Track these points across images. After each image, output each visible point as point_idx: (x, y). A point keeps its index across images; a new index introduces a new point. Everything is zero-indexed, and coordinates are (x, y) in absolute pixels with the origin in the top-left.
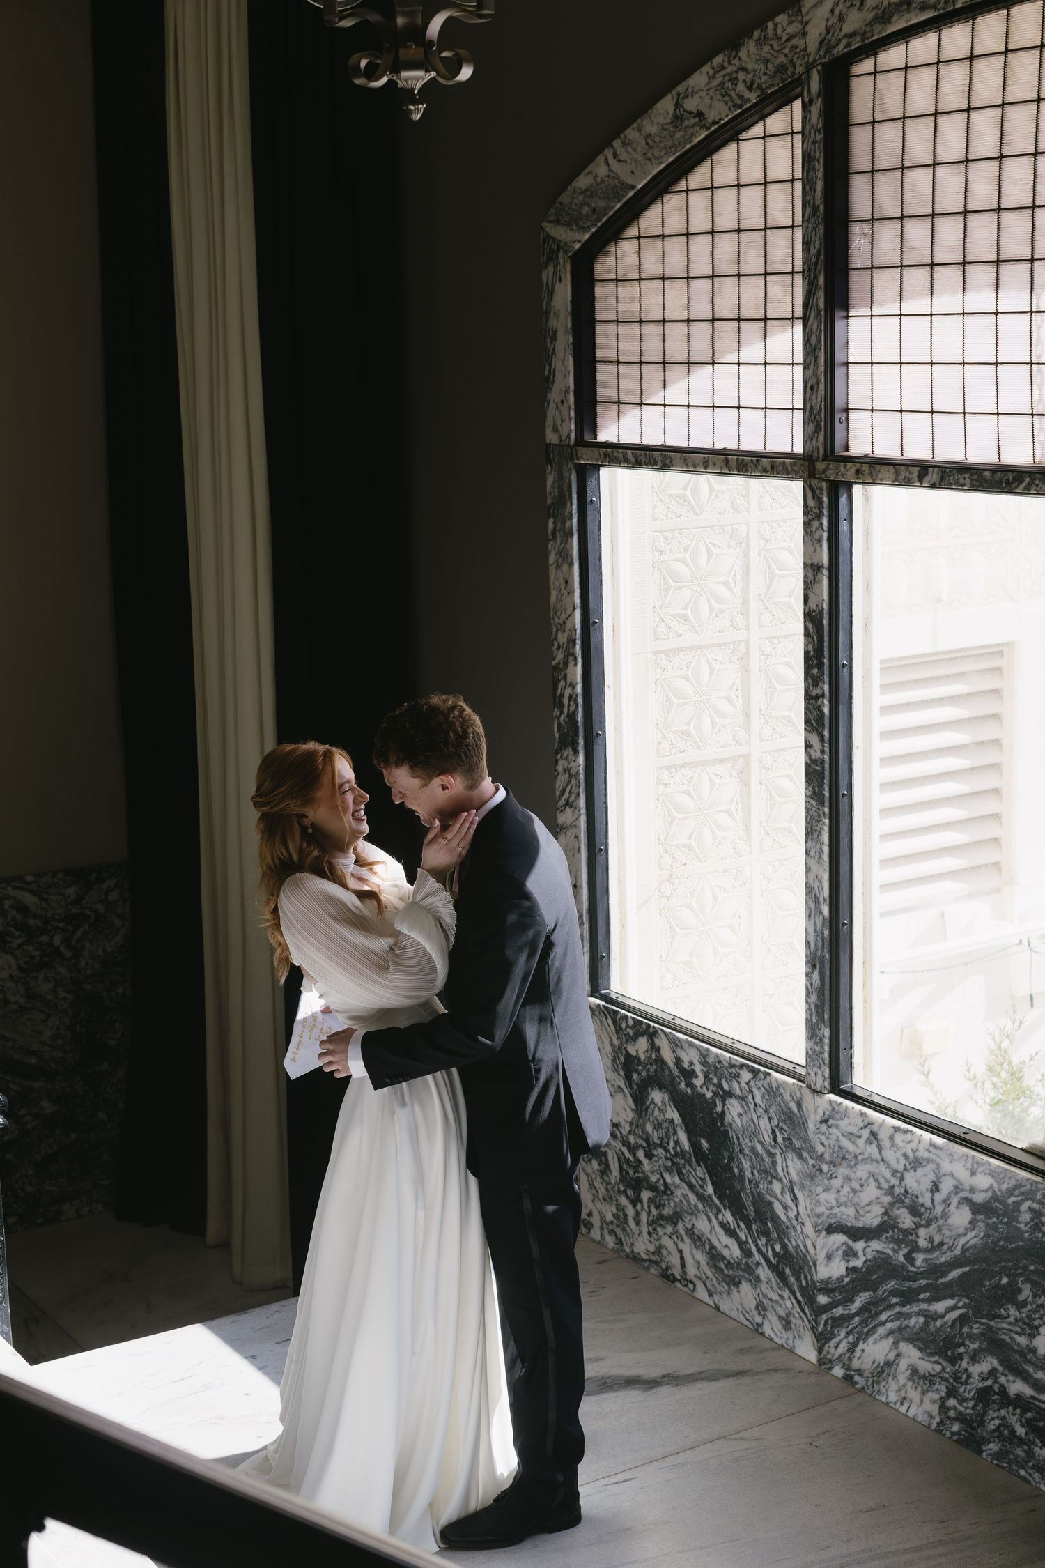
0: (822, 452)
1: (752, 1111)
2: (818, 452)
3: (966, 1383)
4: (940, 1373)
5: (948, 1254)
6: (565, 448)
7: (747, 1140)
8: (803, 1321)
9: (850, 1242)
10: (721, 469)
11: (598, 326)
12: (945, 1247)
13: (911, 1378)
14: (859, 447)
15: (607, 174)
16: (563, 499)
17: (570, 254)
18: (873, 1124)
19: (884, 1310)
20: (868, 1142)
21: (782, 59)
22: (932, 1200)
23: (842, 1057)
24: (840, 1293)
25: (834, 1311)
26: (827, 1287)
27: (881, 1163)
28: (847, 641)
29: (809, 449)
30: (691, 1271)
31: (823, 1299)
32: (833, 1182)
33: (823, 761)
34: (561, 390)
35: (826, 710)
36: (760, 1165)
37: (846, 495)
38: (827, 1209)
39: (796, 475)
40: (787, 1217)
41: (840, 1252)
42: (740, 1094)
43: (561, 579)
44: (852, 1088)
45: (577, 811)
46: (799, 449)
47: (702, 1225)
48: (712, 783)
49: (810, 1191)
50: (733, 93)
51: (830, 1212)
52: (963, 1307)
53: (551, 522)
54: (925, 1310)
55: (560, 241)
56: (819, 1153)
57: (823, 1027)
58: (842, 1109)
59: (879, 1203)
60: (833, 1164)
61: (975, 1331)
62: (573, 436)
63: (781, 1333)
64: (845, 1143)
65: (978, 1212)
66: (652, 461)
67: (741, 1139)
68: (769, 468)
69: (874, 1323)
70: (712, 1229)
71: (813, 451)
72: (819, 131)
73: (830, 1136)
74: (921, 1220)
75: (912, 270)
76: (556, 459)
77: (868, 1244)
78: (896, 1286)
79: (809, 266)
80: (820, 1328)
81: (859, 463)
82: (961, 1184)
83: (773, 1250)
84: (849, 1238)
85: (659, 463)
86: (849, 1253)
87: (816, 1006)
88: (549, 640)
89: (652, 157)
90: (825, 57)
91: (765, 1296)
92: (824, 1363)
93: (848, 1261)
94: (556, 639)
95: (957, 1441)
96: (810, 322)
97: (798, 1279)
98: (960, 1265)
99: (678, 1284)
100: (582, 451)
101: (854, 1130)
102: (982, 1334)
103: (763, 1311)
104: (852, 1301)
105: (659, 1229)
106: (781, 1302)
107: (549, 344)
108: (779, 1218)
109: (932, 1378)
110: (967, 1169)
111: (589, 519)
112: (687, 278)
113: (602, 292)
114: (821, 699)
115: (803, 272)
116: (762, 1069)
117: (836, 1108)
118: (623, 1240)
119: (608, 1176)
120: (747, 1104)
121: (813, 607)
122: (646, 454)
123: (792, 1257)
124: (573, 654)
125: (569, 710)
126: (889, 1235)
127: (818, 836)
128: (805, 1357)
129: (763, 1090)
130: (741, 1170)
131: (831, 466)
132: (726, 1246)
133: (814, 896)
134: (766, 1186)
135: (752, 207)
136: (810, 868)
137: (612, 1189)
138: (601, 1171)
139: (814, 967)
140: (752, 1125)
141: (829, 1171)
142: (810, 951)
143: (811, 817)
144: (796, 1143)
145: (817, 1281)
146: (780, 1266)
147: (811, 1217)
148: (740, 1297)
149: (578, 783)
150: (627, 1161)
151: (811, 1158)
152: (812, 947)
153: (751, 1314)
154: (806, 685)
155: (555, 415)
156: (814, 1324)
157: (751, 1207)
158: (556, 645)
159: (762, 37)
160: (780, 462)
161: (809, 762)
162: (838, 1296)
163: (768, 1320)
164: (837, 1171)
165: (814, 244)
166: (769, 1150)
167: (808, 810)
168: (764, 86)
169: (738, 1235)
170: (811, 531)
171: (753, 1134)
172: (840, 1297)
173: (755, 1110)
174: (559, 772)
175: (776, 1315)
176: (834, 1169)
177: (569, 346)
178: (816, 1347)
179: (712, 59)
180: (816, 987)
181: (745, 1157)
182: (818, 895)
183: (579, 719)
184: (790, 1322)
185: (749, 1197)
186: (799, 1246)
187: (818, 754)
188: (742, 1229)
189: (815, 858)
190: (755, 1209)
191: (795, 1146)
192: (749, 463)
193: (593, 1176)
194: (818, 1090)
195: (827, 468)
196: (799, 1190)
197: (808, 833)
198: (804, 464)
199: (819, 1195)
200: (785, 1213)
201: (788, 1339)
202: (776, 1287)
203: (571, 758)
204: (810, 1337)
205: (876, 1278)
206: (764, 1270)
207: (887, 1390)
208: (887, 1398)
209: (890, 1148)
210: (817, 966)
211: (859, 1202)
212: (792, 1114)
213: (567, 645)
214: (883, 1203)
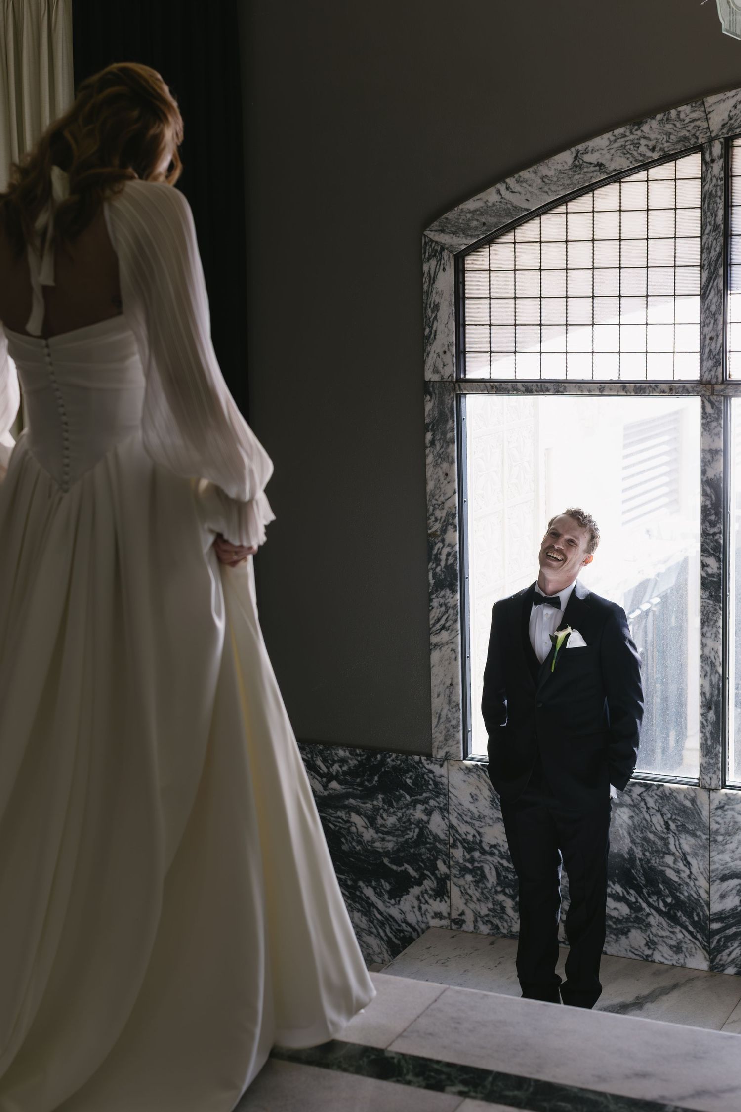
0: (720, 379)
1: (645, 813)
2: (717, 378)
6: (447, 383)
7: (638, 833)
8: (694, 944)
11: (467, 301)
15: (499, 200)
16: (446, 418)
17: (454, 254)
21: (684, 133)
24: (733, 918)
25: (727, 931)
26: (720, 917)
31: (715, 926)
32: (727, 846)
33: (719, 574)
34: (443, 344)
35: (722, 542)
36: (652, 847)
38: (722, 865)
39: (697, 394)
40: (680, 878)
41: (734, 891)
42: (632, 803)
43: (440, 474)
45: (454, 632)
46: (696, 376)
49: (703, 856)
50: (635, 153)
51: (725, 866)
53: (429, 436)
55: (445, 243)
56: (714, 830)
57: (718, 746)
62: (457, 375)
63: (671, 957)
64: (740, 818)
66: (544, 390)
67: (632, 833)
68: (667, 390)
71: (711, 378)
72: (721, 179)
73: (726, 817)
76: (436, 391)
79: (704, 263)
80: (713, 945)
83: (665, 902)
87: (711, 733)
89: (548, 190)
90: (727, 134)
91: (656, 935)
92: (717, 968)
94: (432, 515)
96: (709, 298)
97: (690, 917)
100: (468, 385)
103: (653, 945)
107: (430, 313)
108: (672, 880)
112: (566, 269)
113: (473, 278)
114: (718, 535)
115: (703, 266)
116: (655, 783)
117: (732, 797)
118: (500, 924)
119: (483, 883)
120: (639, 809)
121: (710, 474)
122: (538, 385)
123: (684, 904)
124: (453, 524)
125: (446, 563)
127: (715, 623)
128: (696, 968)
129: (656, 797)
130: (632, 854)
131: (729, 387)
132: (615, 909)
133: (709, 663)
134: (657, 861)
135: (634, 225)
136: (706, 645)
137: (487, 892)
138: (475, 881)
139: (710, 708)
140: (644, 822)
141: (723, 840)
142: (706, 699)
143: (707, 611)
144: (689, 827)
145: (710, 915)
146: (672, 912)
147: (704, 873)
148: (629, 941)
149: (456, 611)
150: (507, 869)
151: (705, 834)
152: (708, 696)
153: (641, 950)
154: (704, 527)
155: (436, 361)
156: (706, 944)
157: (642, 878)
158: (433, 519)
159: (665, 118)
160: (679, 386)
161: (706, 576)
162: (732, 921)
163: (659, 950)
164: (732, 838)
165: (715, 249)
166: (662, 836)
167: (705, 607)
168: (666, 149)
169: (628, 899)
170: (709, 429)
171: (645, 828)
172: (734, 921)
173: (647, 812)
174: (433, 608)
175: (667, 946)
176: (729, 837)
177: (453, 314)
178: (708, 959)
179: (613, 130)
180: (711, 721)
181: (636, 845)
182: (714, 660)
183: (458, 568)
184: (681, 948)
185: (640, 871)
186: (691, 895)
187: (715, 570)
188: (632, 895)
189: (711, 637)
190: (645, 878)
191: (688, 829)
192: (647, 388)
193: (467, 886)
194: (713, 788)
195: (726, 388)
196: (692, 857)
197: (705, 622)
198: (705, 387)
199: (713, 857)
200: (677, 876)
201: (679, 959)
202: (668, 927)
203: (448, 596)
204: (702, 954)
206: (655, 917)
210: (713, 707)
212: (685, 808)
213: (446, 518)
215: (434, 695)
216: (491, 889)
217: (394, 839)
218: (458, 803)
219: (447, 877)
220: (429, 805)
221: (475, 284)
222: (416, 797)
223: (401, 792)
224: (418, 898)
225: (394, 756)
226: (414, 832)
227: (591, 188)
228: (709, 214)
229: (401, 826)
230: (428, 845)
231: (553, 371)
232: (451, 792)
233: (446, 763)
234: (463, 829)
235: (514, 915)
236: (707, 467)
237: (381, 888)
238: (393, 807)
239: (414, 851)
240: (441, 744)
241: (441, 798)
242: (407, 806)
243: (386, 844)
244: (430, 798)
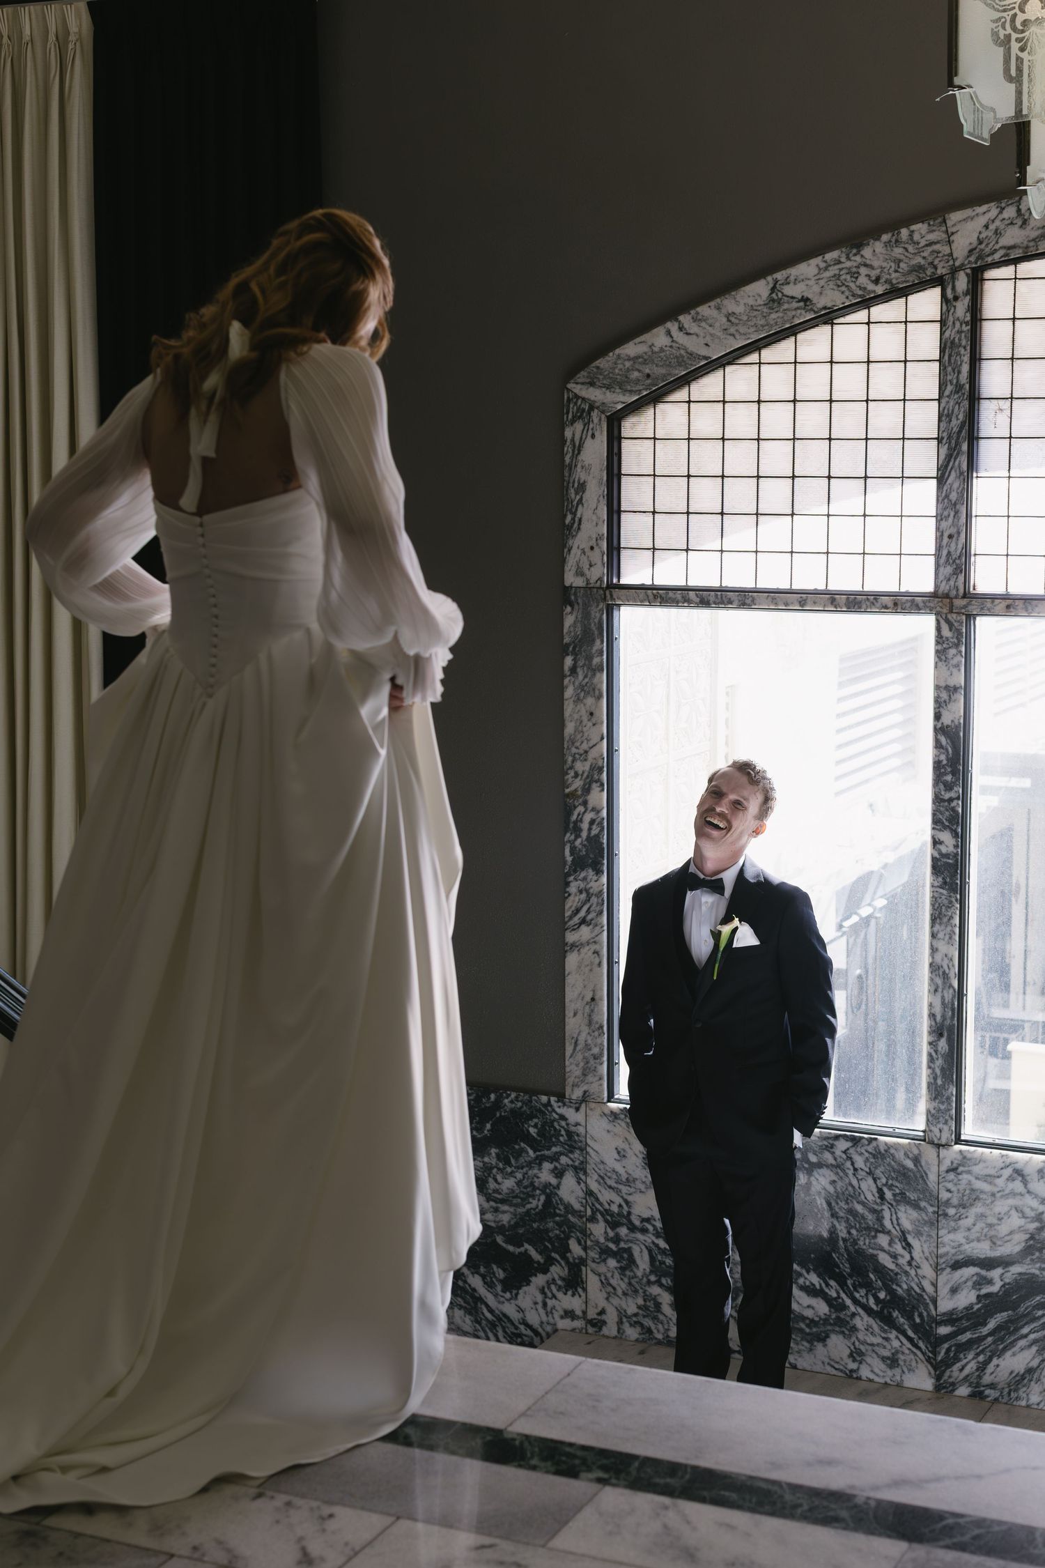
0: (961, 591)
1: (851, 1176)
2: (958, 590)
6: (594, 590)
7: (842, 1204)
8: (915, 1354)
9: (983, 1272)
11: (624, 480)
15: (669, 344)
16: (592, 637)
17: (606, 415)
18: (1017, 1163)
19: (1025, 1324)
20: (1011, 1179)
21: (918, 260)
24: (968, 1320)
25: (959, 1337)
26: (950, 1318)
27: (1027, 1195)
29: (947, 588)
31: (944, 1330)
32: (961, 1222)
33: (956, 854)
34: (590, 537)
36: (860, 1223)
38: (953, 1248)
39: (931, 610)
40: (897, 1265)
41: (970, 1284)
42: (834, 1162)
43: (583, 713)
45: (598, 928)
46: (929, 587)
49: (929, 1236)
50: (852, 285)
51: (957, 1249)
53: (569, 661)
55: (596, 402)
56: (944, 1199)
57: (951, 1086)
58: (976, 1156)
59: (1022, 1231)
60: (962, 1206)
62: (607, 579)
63: (884, 1372)
64: (979, 1185)
66: (726, 601)
67: (833, 1204)
68: (890, 604)
69: (1012, 1338)
71: (949, 591)
72: (967, 323)
73: (959, 1182)
76: (580, 601)
77: (1007, 1269)
78: (1042, 1300)
79: (943, 435)
80: (940, 1356)
83: (876, 1298)
84: (982, 1268)
86: (981, 1282)
87: (942, 1069)
89: (735, 333)
90: (976, 263)
91: (864, 1343)
92: (944, 1388)
93: (980, 1289)
94: (571, 768)
96: (948, 482)
97: (910, 1318)
101: (992, 1172)
103: (860, 1357)
104: (984, 1324)
107: (573, 495)
108: (885, 1267)
112: (758, 439)
113: (632, 448)
114: (955, 801)
115: (938, 439)
116: (866, 1136)
117: (969, 1156)
118: (653, 1327)
119: (632, 1271)
120: (843, 1171)
121: (946, 719)
122: (717, 595)
123: (902, 1299)
124: (599, 781)
125: (589, 834)
126: (1034, 1257)
127: (949, 920)
128: (917, 1388)
129: (867, 1155)
130: (833, 1233)
131: (973, 602)
132: (809, 1307)
133: (941, 973)
134: (867, 1241)
135: (849, 381)
136: (937, 949)
137: (637, 1282)
138: (621, 1268)
139: (941, 1035)
140: (850, 1188)
141: (956, 1214)
142: (936, 1022)
143: (939, 904)
144: (911, 1196)
145: (937, 1315)
146: (885, 1311)
147: (930, 1259)
148: (828, 1351)
149: (600, 901)
150: (663, 1252)
151: (932, 1206)
152: (939, 1018)
153: (843, 1364)
154: (937, 790)
155: (580, 560)
156: (931, 1355)
157: (845, 1264)
158: (572, 773)
159: (893, 240)
160: (907, 600)
161: (938, 857)
162: (965, 1324)
163: (867, 1363)
164: (967, 1212)
165: (957, 416)
166: (873, 1208)
167: (936, 899)
168: (894, 281)
169: (827, 1293)
170: (946, 657)
171: (852, 1196)
172: (967, 1324)
173: (854, 1175)
174: (569, 895)
175: (878, 1357)
176: (963, 1210)
177: (604, 497)
178: (934, 1376)
179: (824, 253)
180: (942, 1053)
181: (839, 1220)
182: (947, 971)
183: (605, 841)
184: (897, 1360)
185: (843, 1255)
186: (912, 1288)
187: (951, 849)
188: (832, 1287)
189: (944, 940)
190: (850, 1265)
191: (910, 1198)
192: (863, 601)
193: (609, 1275)
194: (943, 1144)
195: (969, 604)
196: (914, 1237)
197: (935, 918)
198: (942, 601)
199: (941, 1237)
200: (893, 1262)
201: (894, 1375)
202: (879, 1332)
203: (591, 879)
204: (925, 1369)
205: (1017, 1298)
206: (862, 1318)
207: (1027, 1395)
208: (1028, 1401)
209: (1039, 1180)
210: (946, 1034)
211: (997, 1234)
212: (906, 1171)
213: (589, 773)
214: (1028, 1230)
215: (569, 1013)
216: (642, 1279)
217: (512, 1209)
218: (598, 1161)
219: (583, 1262)
220: (559, 1163)
221: (634, 456)
222: (543, 1152)
223: (522, 1144)
224: (542, 1291)
225: (513, 1095)
226: (539, 1200)
227: (792, 331)
228: (949, 369)
229: (521, 1192)
230: (557, 1218)
231: (738, 577)
232: (589, 1146)
233: (583, 1105)
234: (605, 1196)
235: (672, 1315)
236: (941, 710)
237: (492, 1276)
238: (510, 1165)
239: (538, 1226)
240: (577, 1080)
241: (577, 1154)
242: (529, 1165)
243: (501, 1216)
244: (561, 1154)
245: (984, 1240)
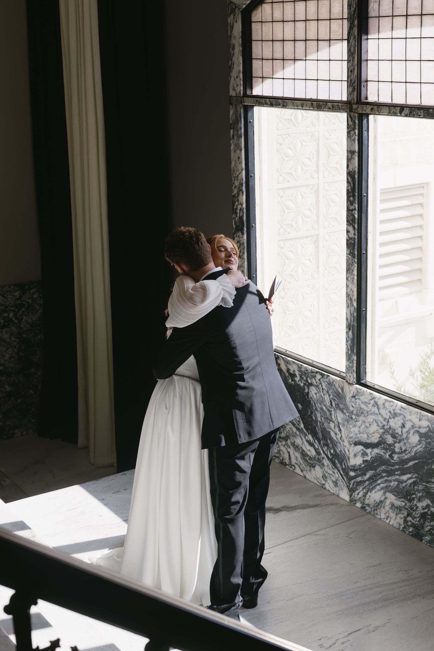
0: (355, 100)
1: (321, 392)
2: (354, 100)
3: (416, 510)
4: (404, 506)
5: (409, 455)
6: (238, 98)
7: (319, 405)
8: (343, 483)
9: (365, 449)
10: (310, 107)
11: (254, 43)
12: (407, 452)
13: (391, 508)
14: (372, 98)
16: (237, 121)
17: (241, 10)
18: (375, 398)
19: (379, 478)
20: (373, 406)
22: (402, 431)
23: (362, 369)
24: (360, 471)
25: (357, 479)
26: (354, 469)
27: (379, 415)
28: (366, 185)
29: (350, 99)
30: (294, 461)
31: (352, 474)
32: (357, 423)
33: (355, 238)
34: (236, 72)
35: (356, 216)
36: (325, 415)
37: (366, 120)
38: (355, 435)
39: (344, 111)
40: (337, 438)
41: (360, 454)
42: (316, 384)
43: (236, 156)
44: (366, 382)
45: (243, 260)
46: (345, 98)
47: (298, 441)
48: (302, 247)
49: (347, 427)
52: (415, 478)
53: (232, 131)
54: (398, 479)
55: (236, 4)
56: (351, 410)
57: (353, 356)
58: (362, 391)
59: (378, 432)
60: (357, 415)
61: (420, 488)
62: (242, 92)
63: (333, 488)
64: (363, 406)
65: (422, 437)
66: (278, 104)
67: (316, 404)
68: (331, 107)
69: (375, 484)
70: (303, 443)
71: (351, 100)
73: (356, 403)
74: (397, 440)
75: (397, 18)
76: (234, 103)
77: (373, 450)
78: (385, 468)
79: (350, 16)
80: (351, 486)
81: (373, 105)
82: (415, 425)
83: (330, 452)
84: (364, 447)
85: (281, 105)
86: (364, 454)
87: (350, 346)
88: (230, 184)
91: (327, 472)
92: (352, 501)
93: (364, 457)
94: (234, 183)
95: (411, 535)
96: (351, 42)
97: (341, 465)
98: (414, 460)
99: (287, 467)
100: (246, 99)
101: (367, 401)
102: (423, 490)
103: (326, 478)
104: (365, 475)
105: (279, 443)
106: (333, 475)
107: (231, 51)
108: (333, 438)
109: (400, 508)
110: (417, 418)
111: (249, 130)
112: (294, 21)
113: (255, 27)
114: (354, 211)
115: (348, 19)
116: (326, 374)
117: (359, 391)
120: (319, 389)
121: (351, 170)
122: (275, 101)
123: (339, 455)
124: (242, 190)
125: (240, 215)
126: (382, 446)
127: (352, 271)
128: (344, 498)
129: (326, 383)
130: (316, 418)
131: (359, 107)
132: (309, 450)
133: (350, 298)
134: (327, 424)
136: (348, 286)
140: (321, 398)
141: (355, 418)
142: (348, 322)
143: (349, 263)
144: (341, 406)
145: (349, 466)
146: (333, 459)
147: (347, 438)
148: (315, 472)
149: (243, 248)
151: (348, 413)
153: (320, 480)
154: (348, 205)
155: (234, 83)
156: (348, 484)
157: (320, 434)
158: (234, 186)
160: (336, 105)
161: (348, 239)
162: (359, 473)
163: (328, 482)
165: (353, 6)
166: (329, 409)
167: (348, 260)
169: (315, 446)
170: (350, 136)
171: (322, 402)
173: (322, 391)
175: (331, 480)
176: (358, 417)
178: (349, 494)
180: (350, 338)
182: (352, 298)
184: (337, 483)
185: (319, 429)
186: (342, 450)
188: (316, 443)
189: (350, 281)
190: (322, 434)
191: (340, 407)
192: (322, 105)
194: (351, 383)
196: (342, 426)
197: (348, 270)
198: (349, 106)
199: (351, 429)
200: (335, 436)
201: (336, 490)
202: (331, 468)
203: (241, 237)
204: (346, 490)
205: (376, 465)
206: (326, 461)
207: (380, 513)
208: (380, 517)
209: (383, 408)
210: (351, 329)
211: (369, 432)
212: (339, 394)
213: (239, 186)
214: (380, 433)
221: (257, 31)
231: (289, 92)
236: (349, 163)
245: (365, 434)
